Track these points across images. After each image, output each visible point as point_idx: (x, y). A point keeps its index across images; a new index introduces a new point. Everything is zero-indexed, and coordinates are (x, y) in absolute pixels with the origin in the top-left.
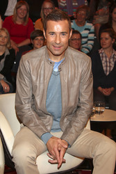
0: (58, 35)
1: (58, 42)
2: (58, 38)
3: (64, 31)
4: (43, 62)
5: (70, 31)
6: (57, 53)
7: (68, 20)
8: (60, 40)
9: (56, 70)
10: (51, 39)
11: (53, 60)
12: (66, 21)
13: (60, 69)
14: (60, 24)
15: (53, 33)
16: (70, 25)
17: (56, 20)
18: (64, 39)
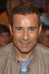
0: (26, 30)
1: (26, 38)
2: (26, 34)
3: (33, 26)
4: (9, 61)
5: (39, 25)
6: (24, 50)
7: (37, 13)
8: (28, 35)
9: (24, 70)
10: (18, 34)
11: (20, 59)
12: (35, 15)
13: (28, 69)
14: (29, 18)
15: (20, 28)
16: (39, 19)
17: (23, 14)
18: (33, 35)
